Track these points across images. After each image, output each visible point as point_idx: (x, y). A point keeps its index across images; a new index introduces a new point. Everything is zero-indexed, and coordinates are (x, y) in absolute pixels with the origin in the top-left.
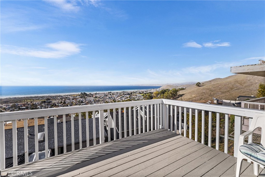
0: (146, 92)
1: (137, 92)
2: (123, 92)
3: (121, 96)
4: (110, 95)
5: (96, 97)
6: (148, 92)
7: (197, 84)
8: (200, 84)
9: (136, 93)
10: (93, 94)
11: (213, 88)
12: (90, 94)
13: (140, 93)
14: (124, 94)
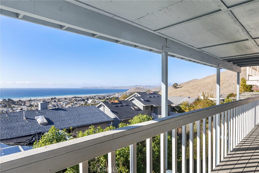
0: (108, 96)
1: (95, 97)
2: (75, 97)
3: (72, 104)
4: (55, 101)
5: (31, 106)
6: (111, 97)
7: (174, 85)
8: (177, 85)
9: (94, 99)
10: (25, 101)
11: (191, 90)
12: (20, 100)
13: (100, 99)
14: (76, 100)
